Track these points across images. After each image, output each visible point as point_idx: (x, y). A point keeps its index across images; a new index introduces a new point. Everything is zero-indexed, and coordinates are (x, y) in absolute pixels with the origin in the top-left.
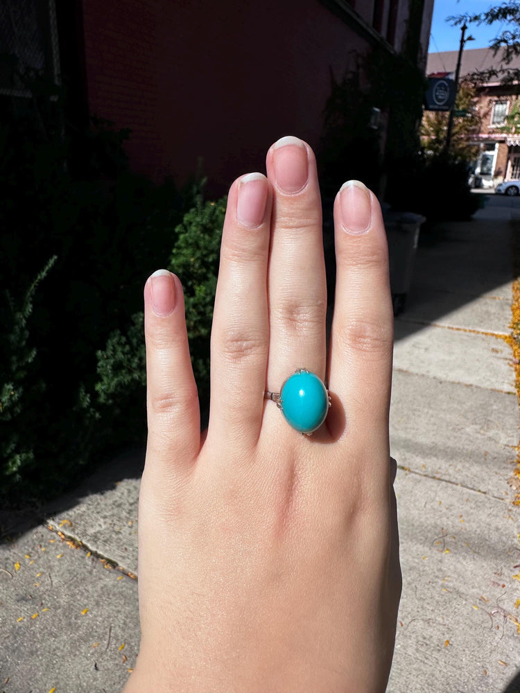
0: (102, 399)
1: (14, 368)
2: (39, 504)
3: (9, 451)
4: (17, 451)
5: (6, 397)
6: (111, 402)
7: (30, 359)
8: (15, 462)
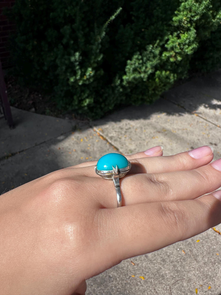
0: (124, 83)
1: (92, 61)
2: (91, 120)
3: (84, 97)
4: (87, 97)
5: (88, 74)
6: (127, 85)
7: (99, 59)
8: (86, 102)
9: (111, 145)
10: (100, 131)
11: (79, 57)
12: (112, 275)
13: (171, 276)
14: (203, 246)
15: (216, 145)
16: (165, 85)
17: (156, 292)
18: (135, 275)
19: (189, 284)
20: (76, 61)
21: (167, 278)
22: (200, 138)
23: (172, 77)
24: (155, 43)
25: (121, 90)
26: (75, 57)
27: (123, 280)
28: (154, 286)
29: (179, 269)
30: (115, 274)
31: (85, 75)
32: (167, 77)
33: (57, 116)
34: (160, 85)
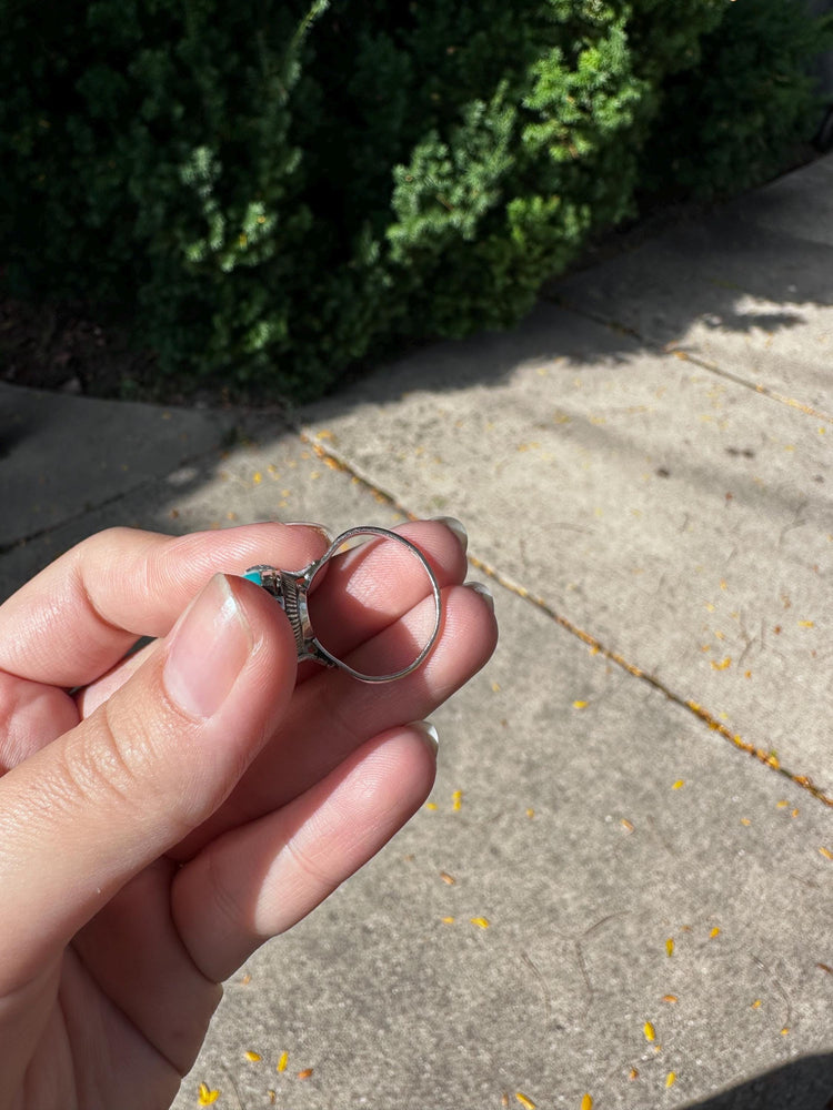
0: (396, 255)
1: (264, 179)
2: (289, 405)
3: (251, 316)
4: (263, 316)
5: (250, 227)
6: (408, 262)
7: (290, 168)
8: (258, 334)
9: (365, 485)
10: (324, 440)
11: (211, 165)
12: (375, 922)
13: (582, 907)
14: (695, 800)
15: (749, 454)
16: (548, 252)
17: (531, 965)
18: (455, 914)
19: (644, 927)
20: (200, 181)
21: (568, 916)
22: (692, 435)
23: (570, 219)
24: (493, 95)
25: (387, 281)
26: (195, 167)
27: (412, 936)
28: (522, 945)
29: (610, 882)
30: (386, 919)
31: (240, 231)
32: (555, 220)
33: (163, 400)
34: (529, 250)
